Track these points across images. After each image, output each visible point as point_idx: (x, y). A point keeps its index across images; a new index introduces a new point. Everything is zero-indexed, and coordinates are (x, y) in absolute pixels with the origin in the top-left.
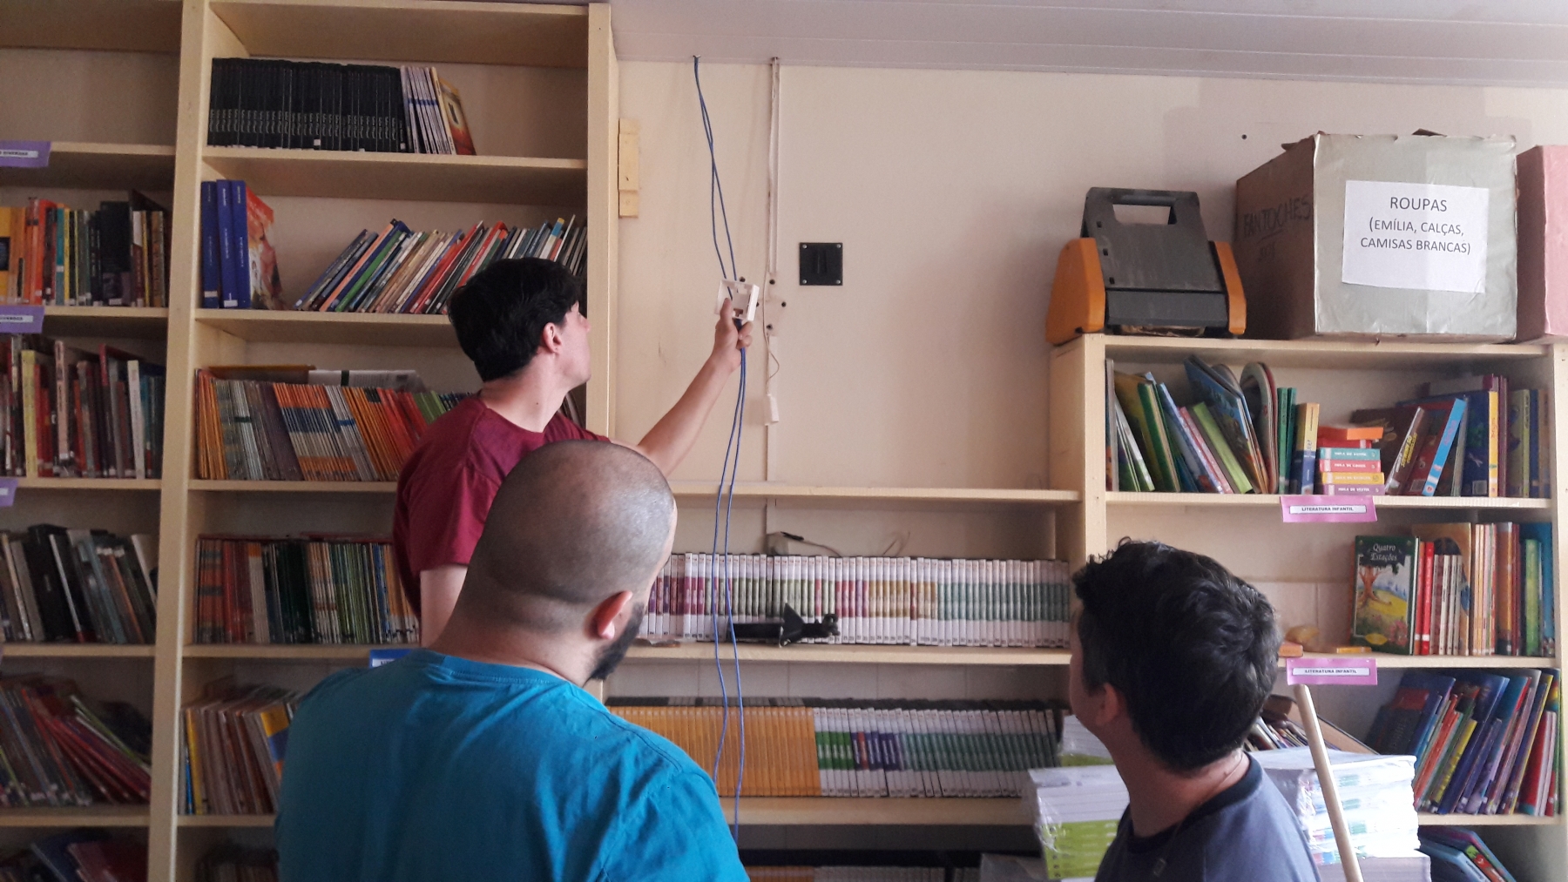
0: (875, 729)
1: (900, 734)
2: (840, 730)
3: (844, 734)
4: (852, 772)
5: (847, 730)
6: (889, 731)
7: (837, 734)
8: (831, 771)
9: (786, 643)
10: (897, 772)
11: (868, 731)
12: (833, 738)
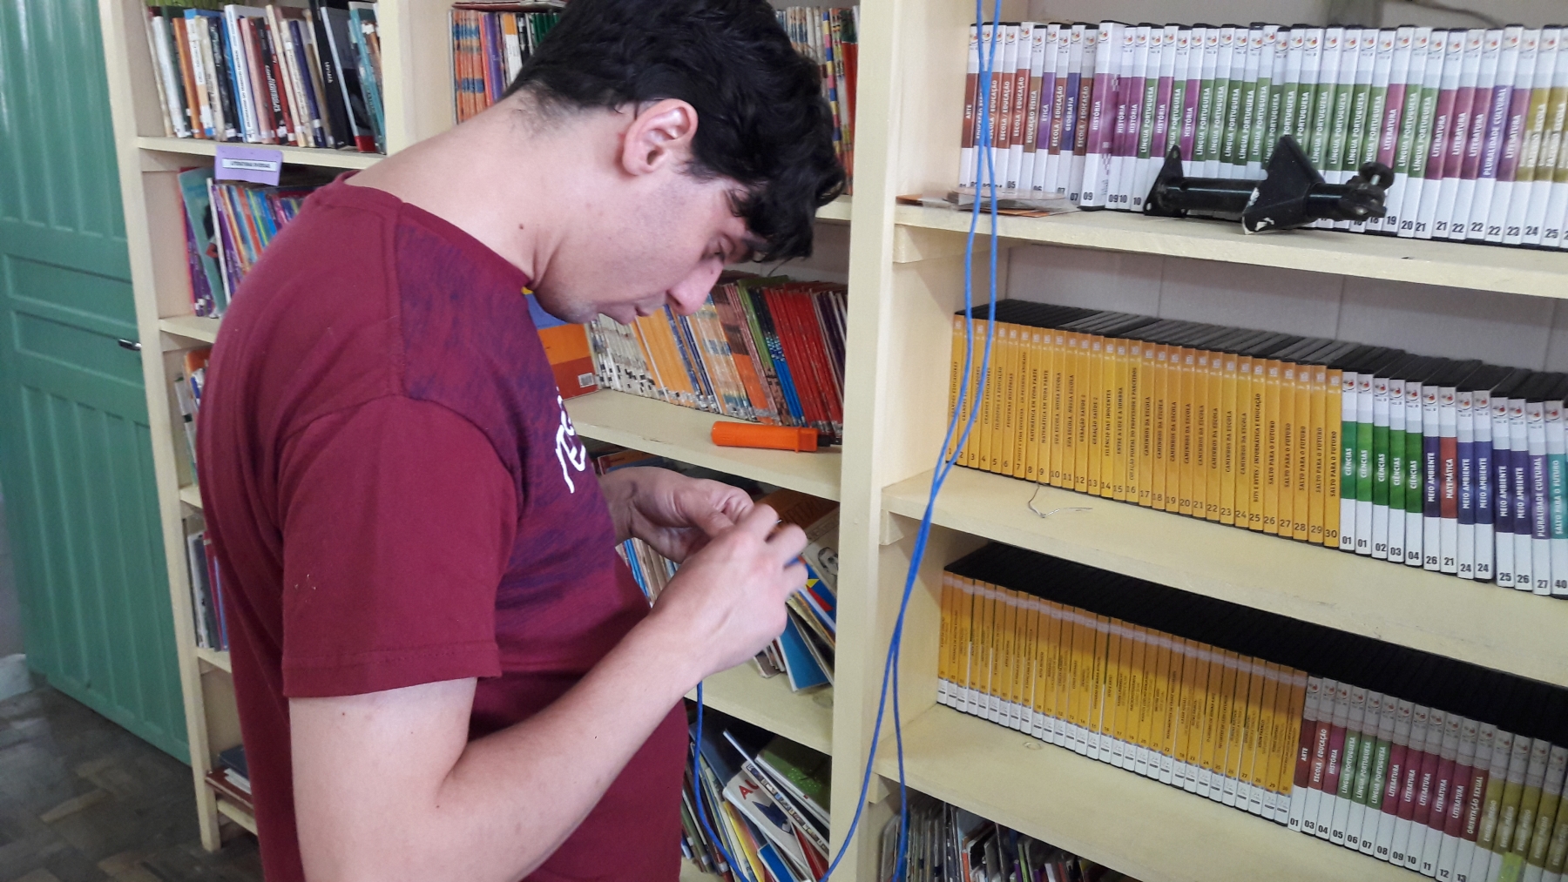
0: (1484, 438)
1: (1547, 459)
2: (1398, 426)
3: (1407, 436)
4: (1416, 518)
5: (1415, 429)
6: (1519, 447)
7: (1389, 431)
8: (1366, 506)
9: (1260, 225)
10: (1525, 539)
11: (1467, 439)
12: (1382, 440)
